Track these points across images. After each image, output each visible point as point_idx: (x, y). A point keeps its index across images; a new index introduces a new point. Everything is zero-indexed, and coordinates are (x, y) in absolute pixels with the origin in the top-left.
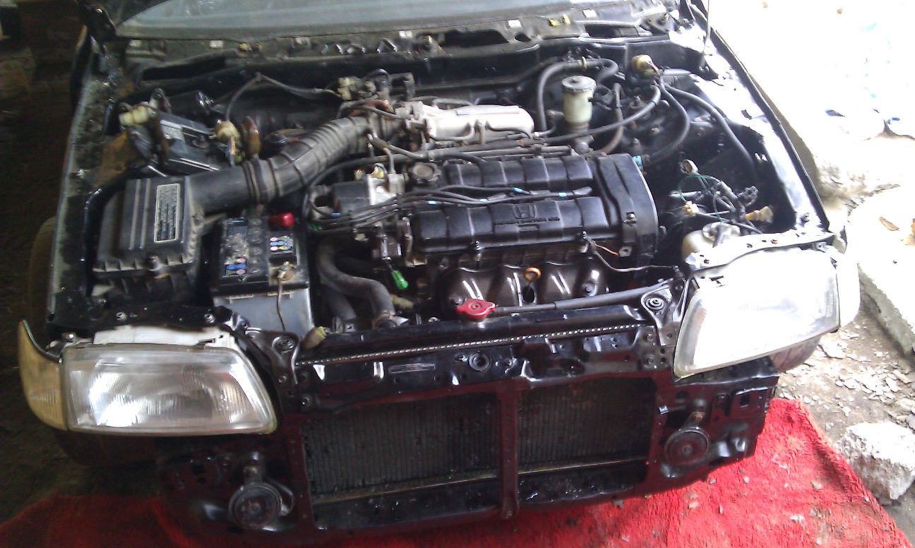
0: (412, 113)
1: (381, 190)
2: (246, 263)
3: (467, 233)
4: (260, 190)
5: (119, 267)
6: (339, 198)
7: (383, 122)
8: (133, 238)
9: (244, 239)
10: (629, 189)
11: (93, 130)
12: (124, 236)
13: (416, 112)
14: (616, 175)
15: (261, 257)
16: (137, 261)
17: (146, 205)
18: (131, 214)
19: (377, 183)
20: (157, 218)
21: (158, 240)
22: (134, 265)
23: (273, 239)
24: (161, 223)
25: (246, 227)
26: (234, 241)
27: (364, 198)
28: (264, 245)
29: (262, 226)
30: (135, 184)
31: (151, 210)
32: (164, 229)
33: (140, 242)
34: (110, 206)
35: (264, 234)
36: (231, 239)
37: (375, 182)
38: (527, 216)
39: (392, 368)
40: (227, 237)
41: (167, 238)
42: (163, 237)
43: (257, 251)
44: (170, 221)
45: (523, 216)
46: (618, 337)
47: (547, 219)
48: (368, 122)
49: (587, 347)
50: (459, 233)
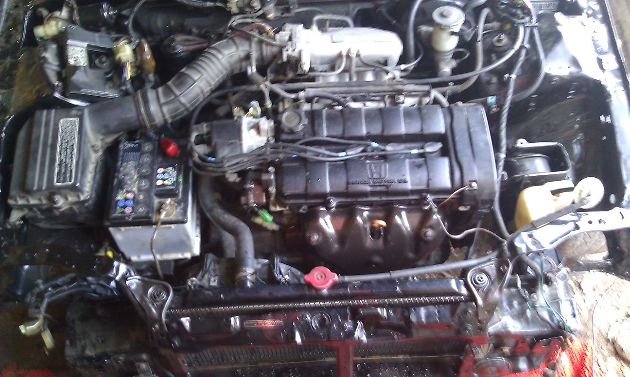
0: (290, 39)
1: (253, 132)
2: (134, 199)
3: (323, 190)
4: (150, 122)
5: (28, 201)
6: (215, 140)
7: (264, 46)
8: (37, 179)
9: (135, 168)
10: (476, 154)
11: (13, 41)
12: (30, 174)
13: (294, 40)
14: (466, 136)
15: (148, 192)
16: (42, 198)
17: (50, 141)
18: (36, 152)
19: (251, 124)
20: (58, 156)
21: (57, 182)
22: (40, 200)
23: (161, 170)
24: (60, 164)
25: (138, 153)
26: (127, 170)
27: (237, 141)
28: (151, 177)
29: (152, 153)
30: (42, 115)
31: (54, 147)
32: (63, 171)
33: (42, 183)
34: (22, 135)
35: (153, 163)
36: (125, 168)
37: (249, 123)
38: (378, 177)
39: (247, 322)
40: (121, 166)
41: (64, 181)
42: (62, 179)
43: (145, 184)
44: (68, 161)
45: (375, 176)
46: (442, 308)
47: (396, 181)
48: (250, 46)
49: (413, 318)
50: (317, 189)
